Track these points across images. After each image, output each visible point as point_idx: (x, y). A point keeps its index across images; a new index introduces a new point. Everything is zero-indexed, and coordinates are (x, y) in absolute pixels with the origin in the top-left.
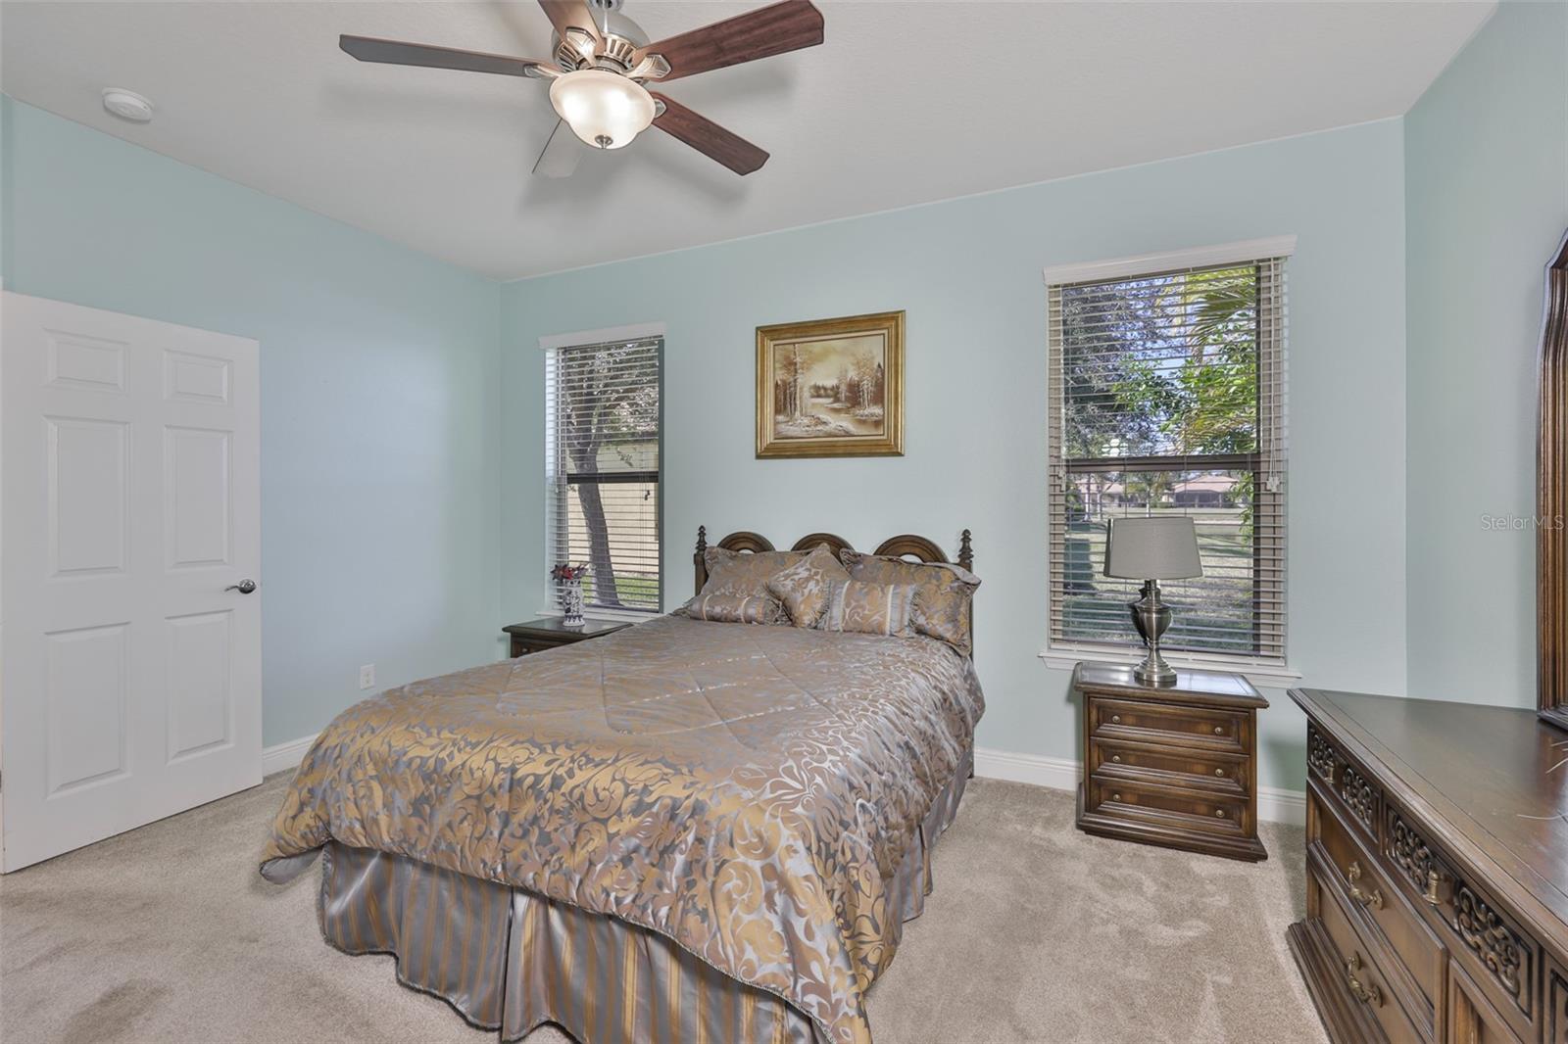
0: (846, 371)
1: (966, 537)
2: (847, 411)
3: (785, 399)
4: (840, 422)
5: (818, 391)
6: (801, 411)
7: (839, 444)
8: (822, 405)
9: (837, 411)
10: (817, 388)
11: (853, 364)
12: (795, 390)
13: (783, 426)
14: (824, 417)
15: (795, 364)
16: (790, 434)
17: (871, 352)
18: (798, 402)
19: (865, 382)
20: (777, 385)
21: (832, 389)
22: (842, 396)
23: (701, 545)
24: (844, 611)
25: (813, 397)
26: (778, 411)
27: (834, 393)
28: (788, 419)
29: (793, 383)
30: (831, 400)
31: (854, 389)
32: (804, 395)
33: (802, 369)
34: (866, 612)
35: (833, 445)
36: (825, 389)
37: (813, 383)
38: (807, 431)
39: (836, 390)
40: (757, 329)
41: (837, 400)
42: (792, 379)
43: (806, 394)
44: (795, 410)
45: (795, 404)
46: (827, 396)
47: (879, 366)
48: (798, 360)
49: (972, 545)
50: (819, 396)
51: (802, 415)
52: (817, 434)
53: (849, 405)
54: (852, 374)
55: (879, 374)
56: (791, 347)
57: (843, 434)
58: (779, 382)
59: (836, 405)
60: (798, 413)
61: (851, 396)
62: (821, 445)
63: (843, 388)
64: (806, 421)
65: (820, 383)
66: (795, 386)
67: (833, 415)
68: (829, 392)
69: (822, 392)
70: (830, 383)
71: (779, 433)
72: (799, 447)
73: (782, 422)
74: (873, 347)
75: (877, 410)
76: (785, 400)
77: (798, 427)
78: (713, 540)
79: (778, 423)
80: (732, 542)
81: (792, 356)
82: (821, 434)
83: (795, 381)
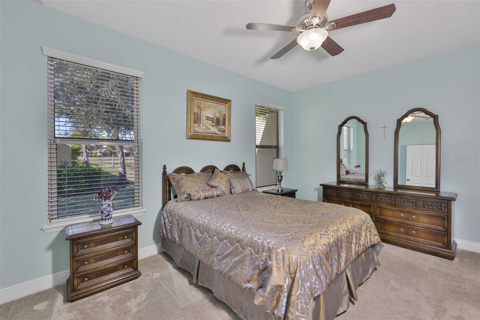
0: (216, 113)
1: (244, 164)
2: (216, 126)
3: (197, 118)
4: (214, 129)
5: (208, 118)
6: (202, 124)
7: (215, 137)
8: (209, 123)
9: (213, 126)
10: (208, 117)
11: (218, 112)
12: (201, 116)
13: (196, 128)
14: (210, 127)
15: (201, 107)
16: (199, 131)
17: (222, 109)
18: (201, 121)
19: (221, 118)
20: (194, 113)
21: (212, 118)
22: (215, 121)
23: (164, 173)
24: (241, 187)
25: (206, 120)
26: (195, 123)
27: (212, 120)
28: (197, 126)
29: (200, 114)
30: (211, 122)
31: (218, 119)
32: (204, 119)
33: (203, 109)
34: (246, 186)
35: (213, 137)
36: (210, 118)
37: (206, 115)
38: (204, 131)
39: (213, 118)
40: (187, 90)
41: (213, 122)
42: (199, 112)
43: (204, 118)
44: (200, 123)
45: (200, 121)
46: (210, 120)
47: (224, 114)
48: (201, 106)
49: (245, 166)
50: (208, 120)
51: (203, 125)
52: (207, 132)
53: (216, 125)
54: (217, 115)
55: (224, 117)
56: (200, 101)
57: (215, 133)
58: (195, 112)
59: (213, 124)
60: (201, 124)
61: (218, 122)
62: (210, 136)
63: (215, 119)
64: (204, 127)
65: (208, 116)
66: (201, 115)
67: (212, 127)
68: (211, 119)
69: (209, 119)
70: (211, 116)
71: (195, 130)
72: (203, 136)
73: (196, 127)
74: (223, 108)
75: (223, 127)
76: (197, 120)
77: (201, 129)
78: (169, 171)
79: (195, 127)
80: (179, 171)
81: (200, 104)
82: (208, 133)
83: (201, 113)
